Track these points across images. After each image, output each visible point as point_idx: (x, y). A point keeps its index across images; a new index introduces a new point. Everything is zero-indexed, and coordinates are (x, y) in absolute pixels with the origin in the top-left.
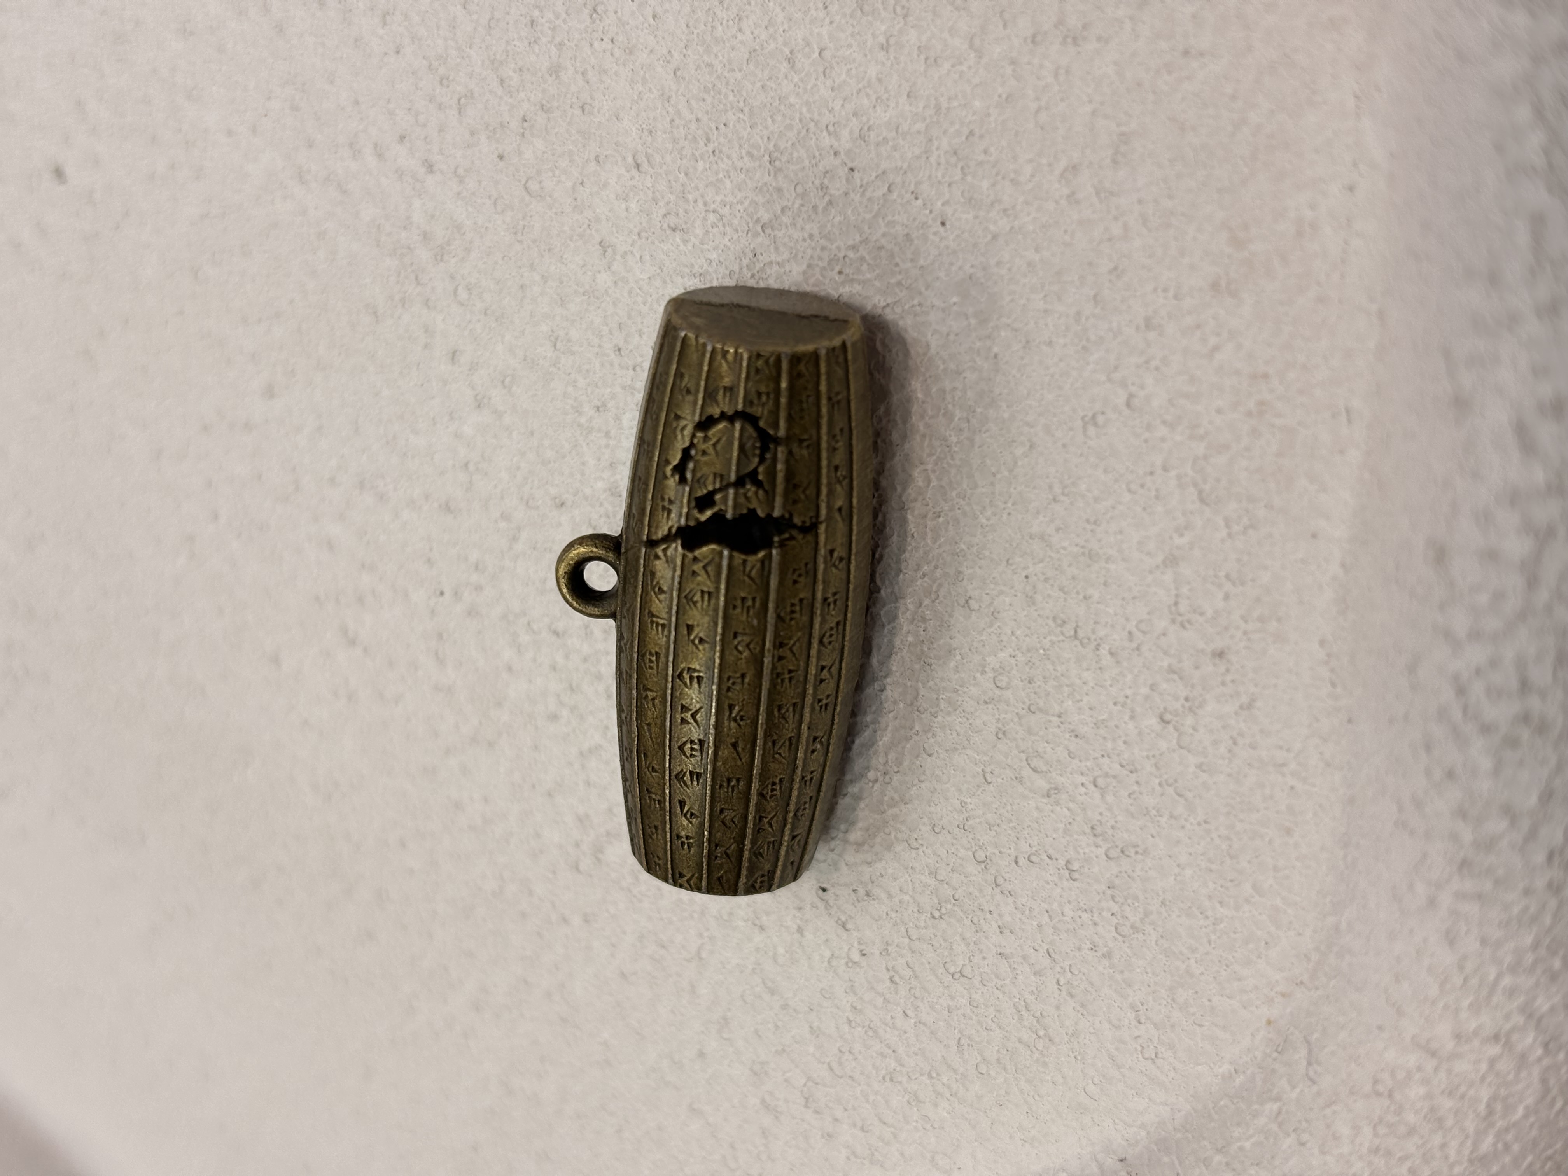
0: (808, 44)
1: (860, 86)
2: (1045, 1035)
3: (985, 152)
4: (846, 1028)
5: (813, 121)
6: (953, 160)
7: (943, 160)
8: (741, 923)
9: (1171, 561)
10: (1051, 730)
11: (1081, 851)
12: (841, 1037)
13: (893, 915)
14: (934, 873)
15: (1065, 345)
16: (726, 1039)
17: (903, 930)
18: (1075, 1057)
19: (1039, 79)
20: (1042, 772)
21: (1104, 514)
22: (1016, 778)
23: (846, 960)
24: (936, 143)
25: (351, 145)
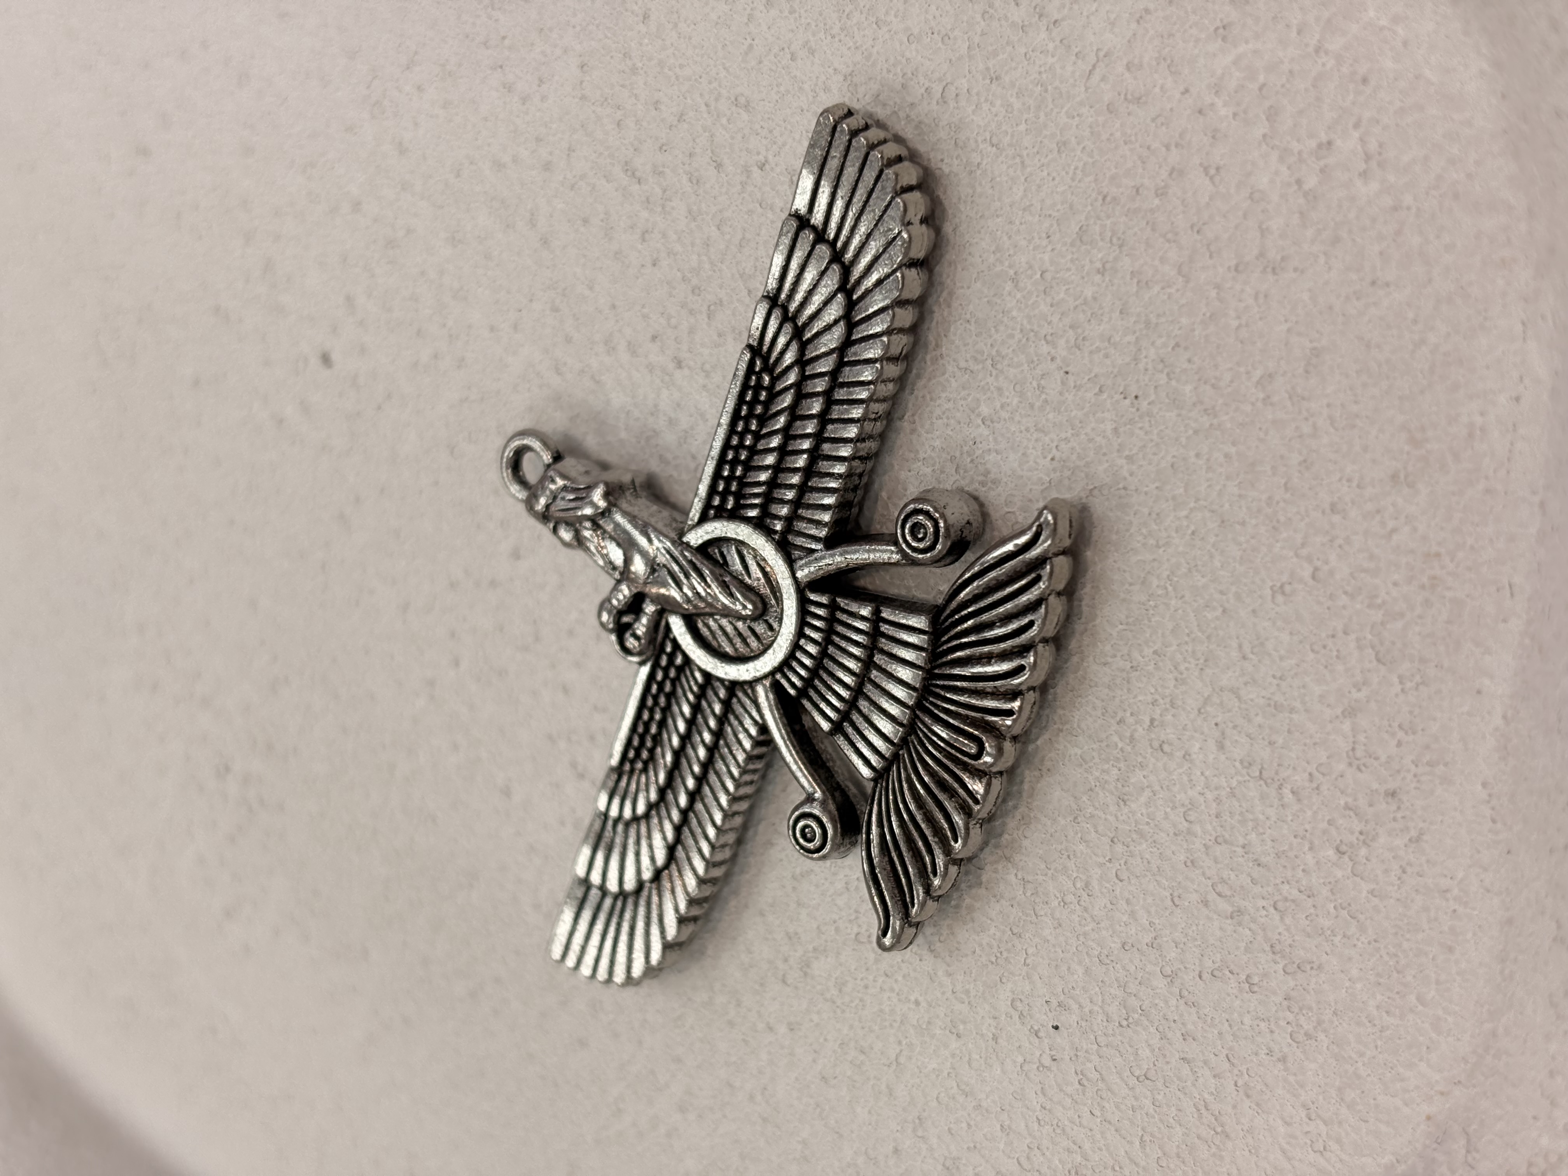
0: (1031, 267)
1: (1077, 303)
2: (1222, 1132)
3: (1189, 361)
4: (1036, 1125)
5: (1032, 331)
6: (1160, 366)
7: (1150, 366)
8: (938, 1032)
9: (1350, 712)
10: (1235, 859)
11: (1260, 967)
12: (1030, 1135)
13: (1084, 1024)
14: (1124, 987)
15: (1256, 525)
16: (919, 1137)
17: (1092, 1037)
18: (1250, 1151)
19: (1240, 301)
20: (1226, 896)
21: (1289, 671)
22: (1202, 901)
23: (1038, 1064)
24: (1144, 353)
25: (606, 343)
